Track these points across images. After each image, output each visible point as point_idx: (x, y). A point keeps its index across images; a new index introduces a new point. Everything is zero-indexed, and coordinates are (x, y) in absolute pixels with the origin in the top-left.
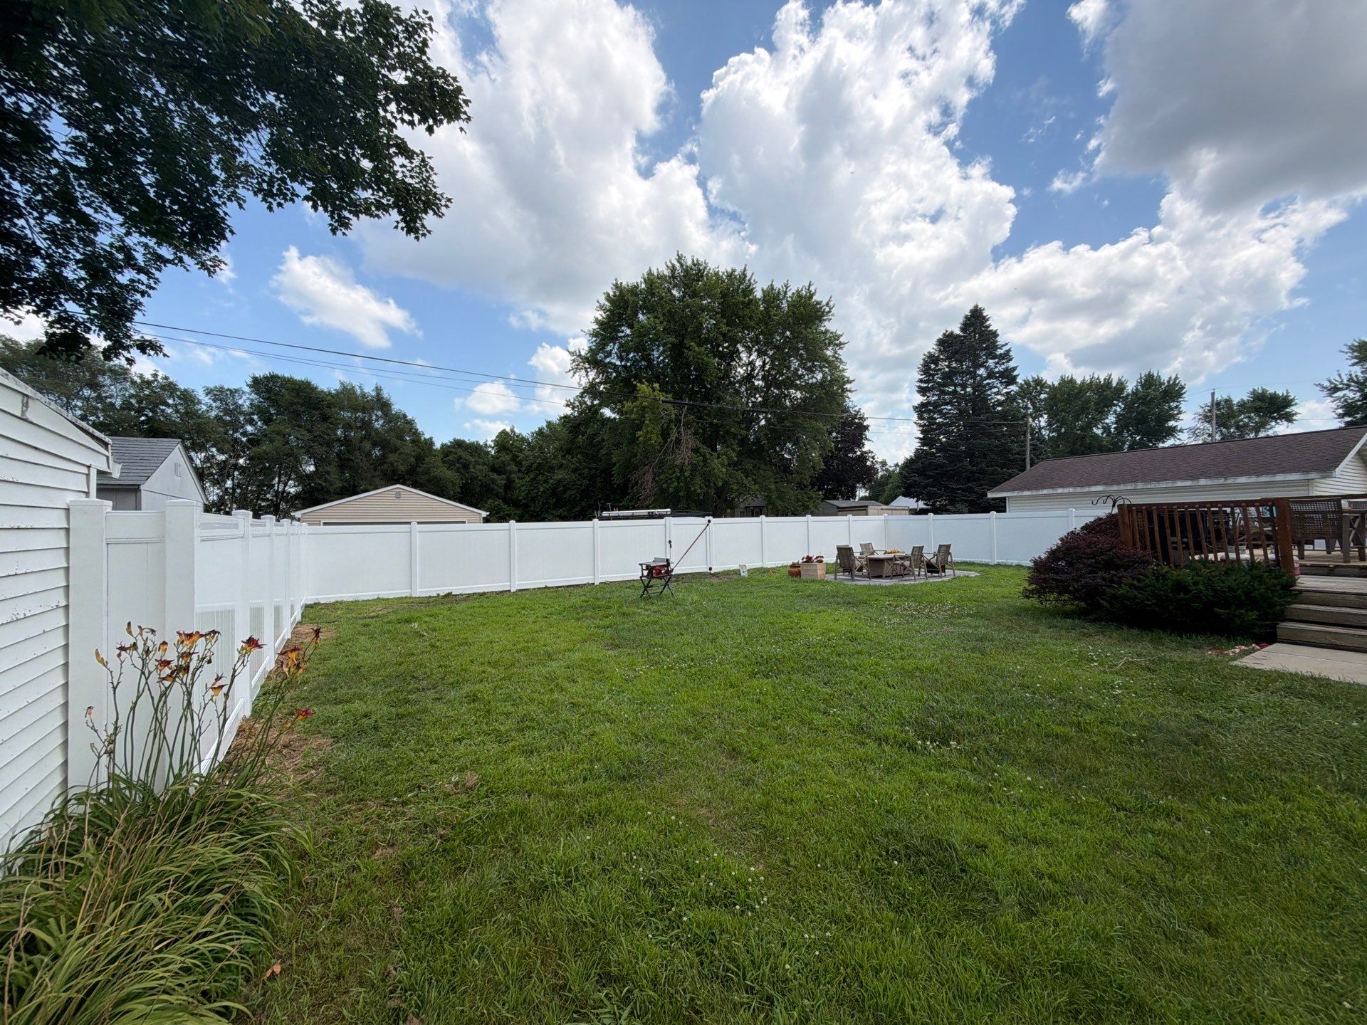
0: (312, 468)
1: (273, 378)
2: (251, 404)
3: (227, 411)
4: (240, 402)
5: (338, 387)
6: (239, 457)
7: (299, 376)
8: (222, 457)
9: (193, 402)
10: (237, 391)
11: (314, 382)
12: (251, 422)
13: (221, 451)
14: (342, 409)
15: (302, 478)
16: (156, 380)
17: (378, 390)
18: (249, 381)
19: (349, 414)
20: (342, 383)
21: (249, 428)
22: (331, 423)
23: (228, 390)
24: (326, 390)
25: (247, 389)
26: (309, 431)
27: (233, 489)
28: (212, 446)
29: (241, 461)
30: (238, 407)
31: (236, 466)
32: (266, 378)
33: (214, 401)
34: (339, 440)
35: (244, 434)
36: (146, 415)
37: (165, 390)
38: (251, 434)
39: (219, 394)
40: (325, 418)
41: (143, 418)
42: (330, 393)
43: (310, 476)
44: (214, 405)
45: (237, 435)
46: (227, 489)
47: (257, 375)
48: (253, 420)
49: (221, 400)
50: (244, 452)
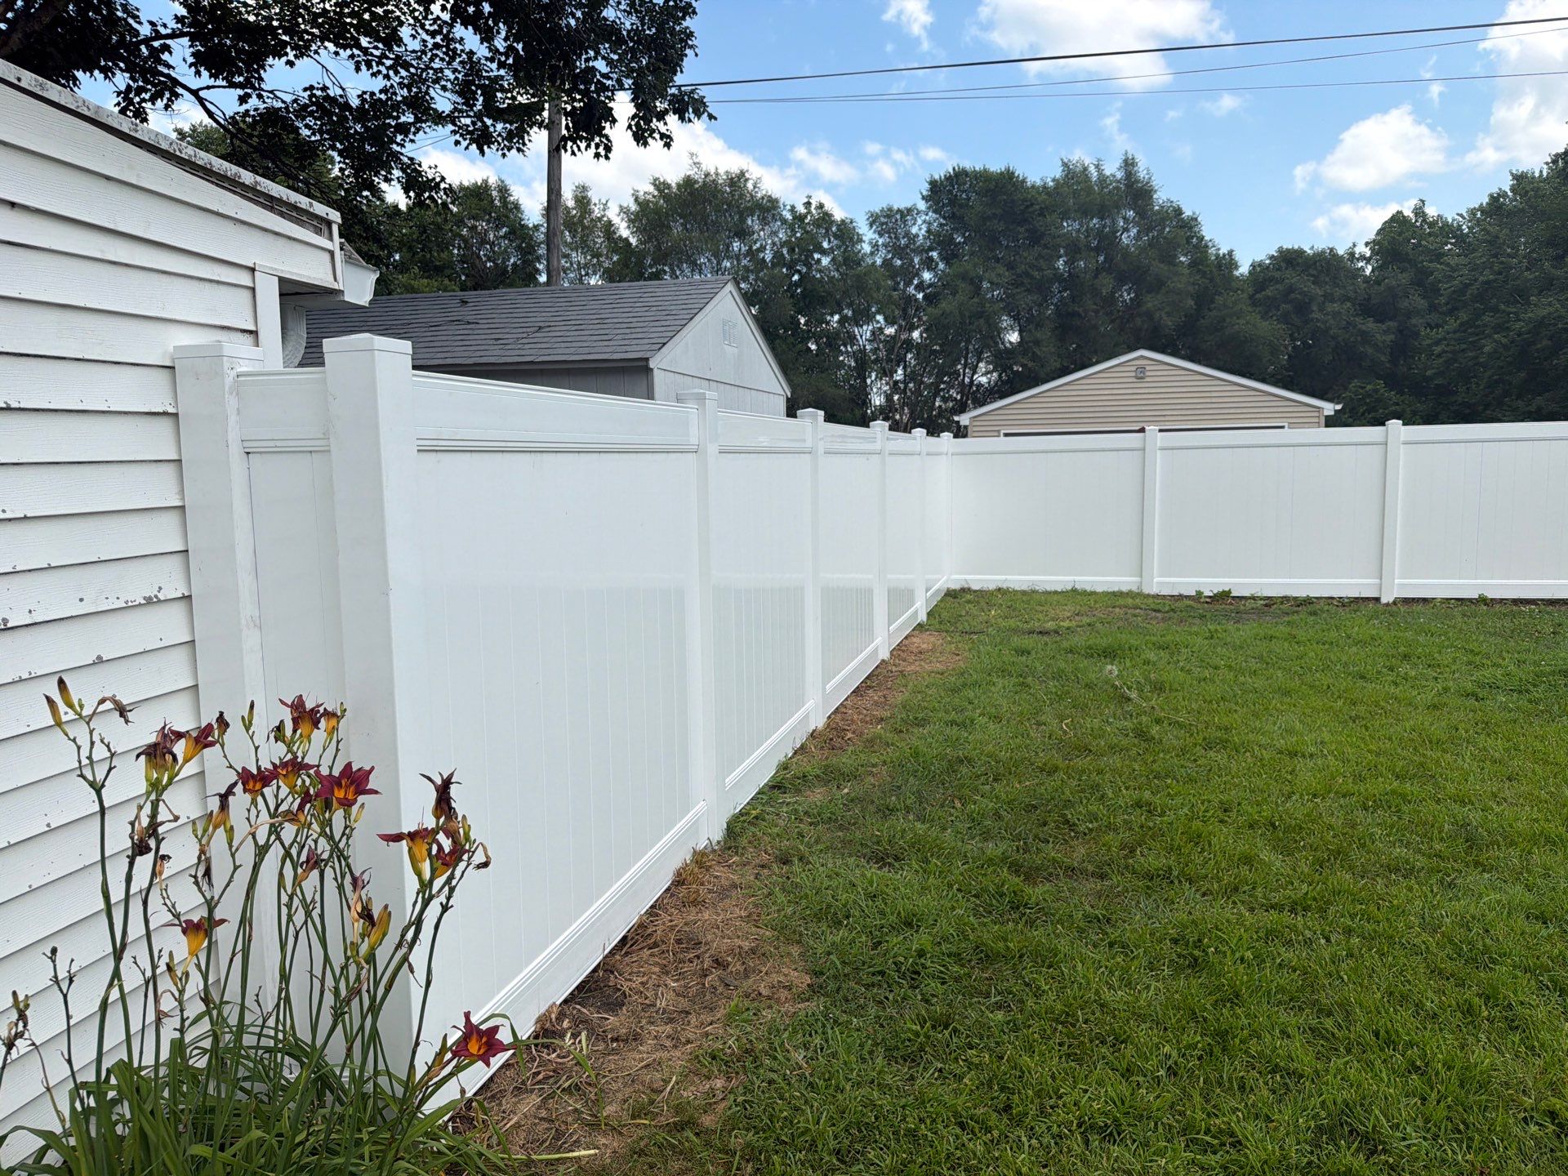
0: (1014, 337)
1: (959, 177)
2: (929, 231)
3: (898, 251)
4: (914, 230)
5: (1057, 172)
6: (912, 328)
7: (996, 167)
8: (890, 331)
9: (851, 239)
10: (909, 211)
11: (1019, 172)
12: (929, 264)
13: (890, 321)
14: (1065, 216)
15: (1003, 358)
16: (809, 212)
17: (1129, 164)
18: (925, 188)
19: (1076, 225)
20: (1065, 165)
21: (927, 276)
22: (1045, 246)
23: (899, 211)
24: (1039, 183)
25: (922, 205)
26: (1010, 267)
27: (905, 383)
28: (878, 312)
29: (916, 334)
30: (912, 238)
31: (909, 344)
32: (949, 178)
33: (881, 235)
34: (1058, 277)
35: (920, 287)
36: (799, 272)
37: (819, 226)
38: (930, 285)
39: (889, 221)
40: (1035, 238)
41: (796, 277)
42: (1045, 187)
43: (1013, 352)
44: (881, 241)
45: (911, 290)
46: (896, 383)
47: (937, 177)
48: (931, 259)
49: (889, 233)
50: (920, 319)
